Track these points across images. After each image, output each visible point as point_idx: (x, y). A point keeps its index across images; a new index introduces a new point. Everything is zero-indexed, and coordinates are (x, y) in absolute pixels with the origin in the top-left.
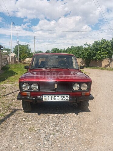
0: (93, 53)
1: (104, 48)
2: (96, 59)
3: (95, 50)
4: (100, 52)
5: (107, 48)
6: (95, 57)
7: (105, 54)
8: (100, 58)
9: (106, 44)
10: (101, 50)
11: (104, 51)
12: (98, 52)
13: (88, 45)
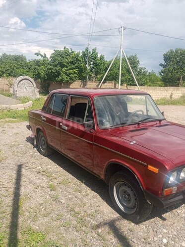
0: (56, 70)
1: (72, 64)
2: (62, 80)
3: (59, 65)
4: (66, 70)
5: (76, 63)
6: (60, 78)
7: (75, 73)
8: (68, 79)
9: (76, 57)
10: (67, 67)
11: (73, 69)
12: (63, 70)
13: (42, 56)
